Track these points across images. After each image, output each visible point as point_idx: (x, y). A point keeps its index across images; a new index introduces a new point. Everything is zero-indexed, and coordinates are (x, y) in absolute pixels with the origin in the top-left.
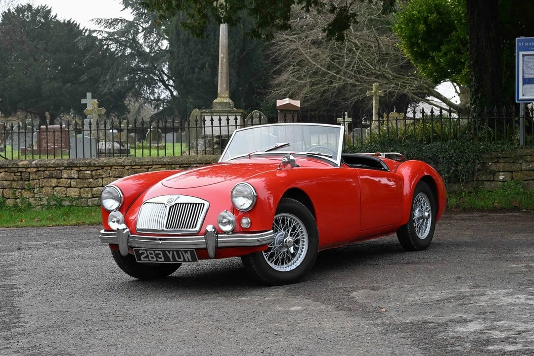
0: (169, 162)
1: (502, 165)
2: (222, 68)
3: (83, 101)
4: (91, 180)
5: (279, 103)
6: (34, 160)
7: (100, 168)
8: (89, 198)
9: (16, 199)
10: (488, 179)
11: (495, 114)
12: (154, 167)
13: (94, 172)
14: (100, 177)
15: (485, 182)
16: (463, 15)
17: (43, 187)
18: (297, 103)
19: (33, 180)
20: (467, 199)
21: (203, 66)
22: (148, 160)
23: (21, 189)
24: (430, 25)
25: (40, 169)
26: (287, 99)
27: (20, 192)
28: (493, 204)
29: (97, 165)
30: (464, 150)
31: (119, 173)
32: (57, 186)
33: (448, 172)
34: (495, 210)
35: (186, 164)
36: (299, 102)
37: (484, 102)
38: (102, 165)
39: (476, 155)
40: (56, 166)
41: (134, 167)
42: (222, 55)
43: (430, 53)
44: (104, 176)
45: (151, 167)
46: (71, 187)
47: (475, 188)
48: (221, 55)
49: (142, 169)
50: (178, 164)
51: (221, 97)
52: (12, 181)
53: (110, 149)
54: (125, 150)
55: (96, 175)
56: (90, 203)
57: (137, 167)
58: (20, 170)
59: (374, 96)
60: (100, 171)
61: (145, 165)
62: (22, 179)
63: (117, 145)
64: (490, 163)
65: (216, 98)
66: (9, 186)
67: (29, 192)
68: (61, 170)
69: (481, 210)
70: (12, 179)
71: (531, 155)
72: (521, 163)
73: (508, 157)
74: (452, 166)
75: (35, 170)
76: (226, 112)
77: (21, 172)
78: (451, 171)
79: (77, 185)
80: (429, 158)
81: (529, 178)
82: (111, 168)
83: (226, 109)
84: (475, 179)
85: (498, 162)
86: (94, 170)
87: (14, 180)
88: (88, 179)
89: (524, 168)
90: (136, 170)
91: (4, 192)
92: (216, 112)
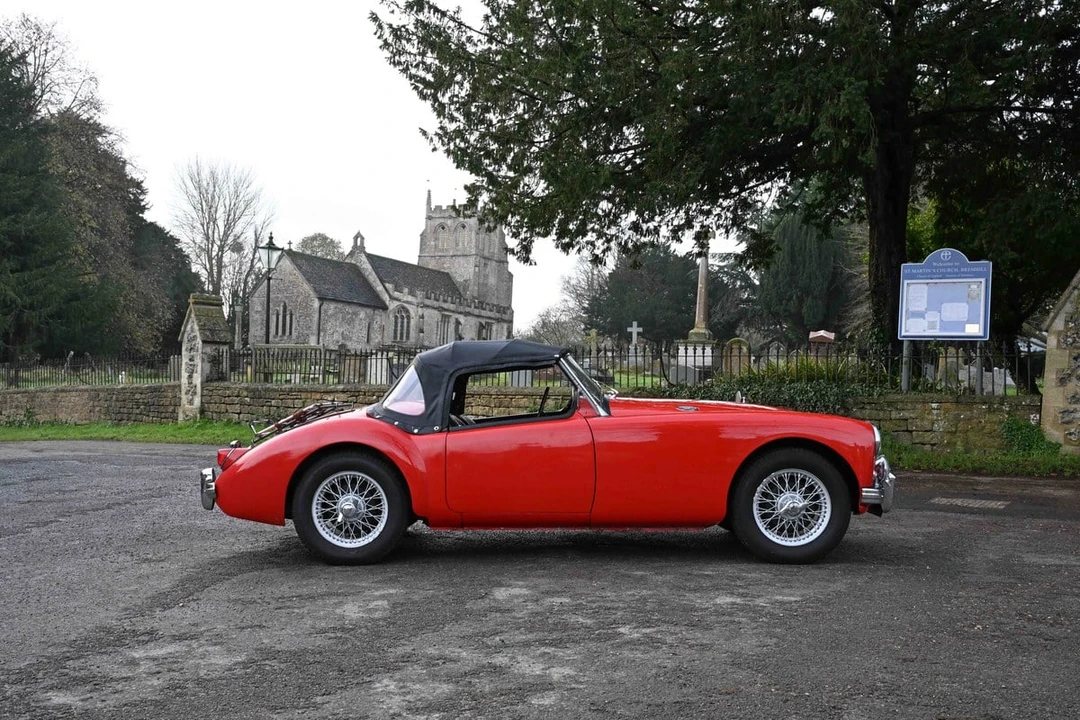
1: (868, 412)
3: (629, 330)
5: (812, 335)
18: (831, 336)
26: (822, 331)
36: (833, 334)
48: (700, 285)
51: (697, 328)
71: (902, 402)
72: (890, 411)
76: (702, 343)
81: (899, 429)
83: (702, 340)
89: (893, 416)
92: (690, 343)
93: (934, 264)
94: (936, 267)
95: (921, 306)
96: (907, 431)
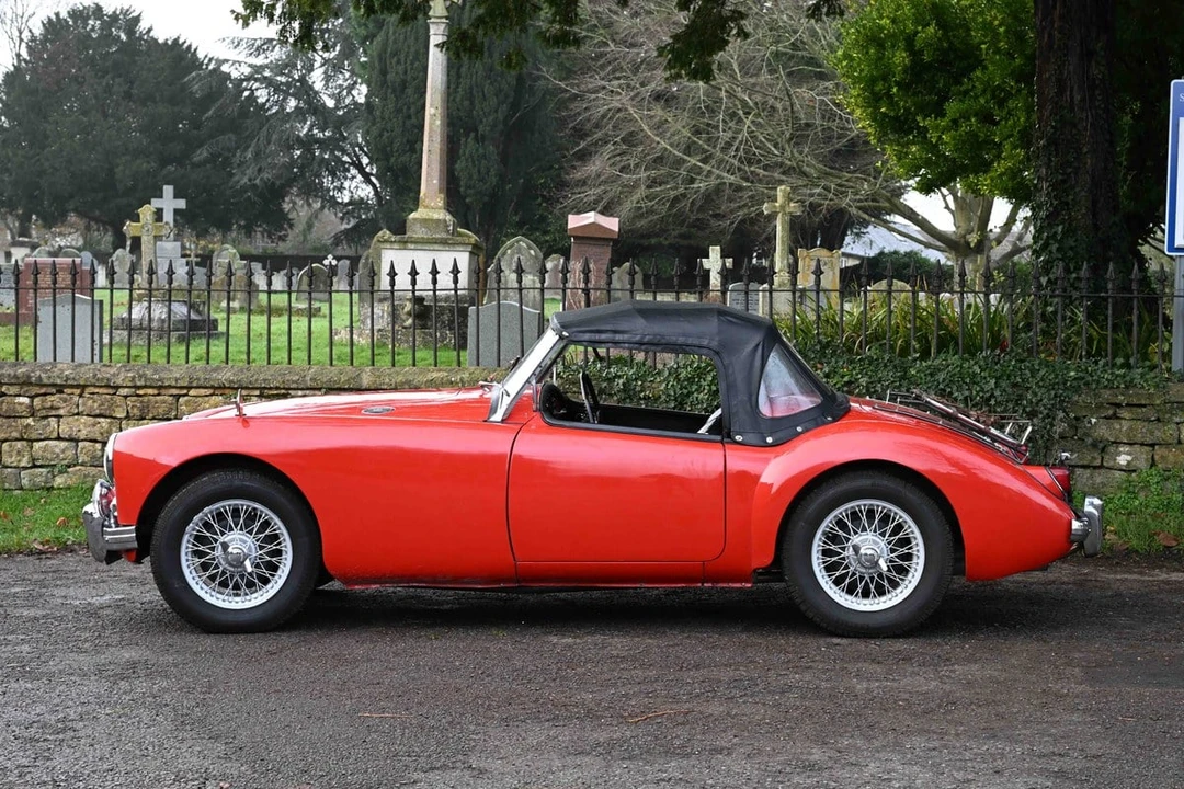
0: (232, 382)
1: (1125, 425)
3: (156, 204)
4: (30, 421)
7: (54, 391)
8: (25, 468)
10: (1086, 463)
11: (1110, 286)
12: (192, 392)
13: (37, 401)
14: (53, 413)
15: (1079, 471)
16: (1002, 30)
18: (612, 224)
22: (178, 375)
26: (592, 213)
29: (45, 381)
30: (1023, 381)
31: (103, 405)
35: (277, 388)
37: (1071, 248)
38: (59, 382)
39: (1055, 396)
41: (141, 392)
42: (433, 111)
43: (918, 119)
44: (62, 412)
45: (185, 392)
48: (429, 111)
49: (162, 397)
50: (257, 388)
51: (426, 207)
53: (163, 320)
55: (44, 408)
56: (25, 482)
57: (150, 391)
59: (780, 215)
60: (52, 398)
61: (170, 387)
63: (182, 311)
64: (1094, 420)
72: (1178, 424)
73: (1144, 406)
76: (436, 243)
82: (83, 392)
83: (438, 236)
85: (1115, 417)
86: (37, 395)
88: (20, 417)
90: (146, 399)
92: (412, 242)
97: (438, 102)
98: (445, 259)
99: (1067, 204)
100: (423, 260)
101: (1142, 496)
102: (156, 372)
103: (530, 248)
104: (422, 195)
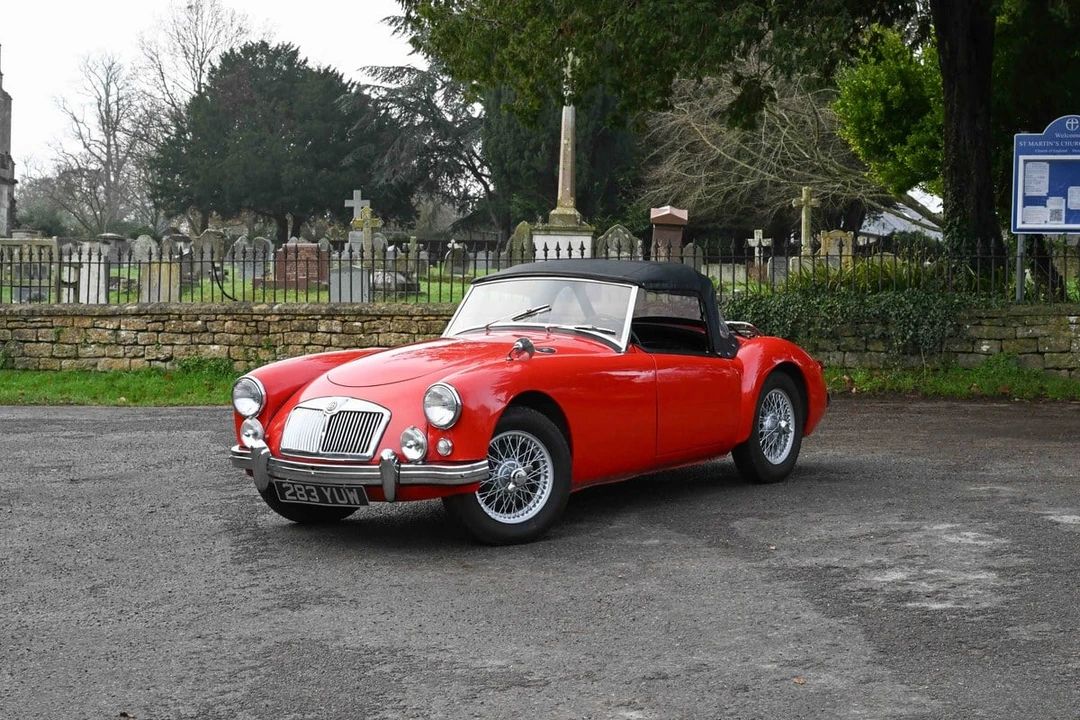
1: (986, 329)
2: (565, 162)
3: (348, 203)
4: (361, 336)
5: (655, 213)
6: (276, 304)
7: (375, 318)
9: (248, 361)
10: (964, 350)
11: (978, 251)
13: (366, 325)
14: (375, 331)
15: (960, 355)
16: (942, 88)
17: (289, 345)
18: (683, 214)
19: (275, 333)
20: (931, 380)
21: (537, 148)
23: (256, 347)
24: (891, 102)
25: (285, 317)
26: (668, 207)
27: (254, 352)
28: (970, 388)
29: (371, 313)
30: (929, 305)
31: (404, 326)
32: (310, 344)
33: (903, 338)
34: (972, 398)
36: (686, 212)
37: (965, 230)
38: (378, 313)
39: (946, 312)
40: (308, 314)
41: (426, 318)
42: (566, 142)
43: (889, 146)
44: (380, 331)
46: (331, 345)
47: (943, 363)
48: (563, 141)
51: (562, 206)
52: (243, 334)
53: (390, 284)
54: (413, 285)
55: (370, 329)
57: (432, 318)
58: (255, 317)
59: (804, 207)
60: (373, 323)
61: (443, 315)
62: (257, 332)
63: (401, 278)
64: (968, 326)
65: (554, 208)
66: (238, 342)
67: (267, 353)
68: (317, 320)
69: (951, 397)
70: (243, 331)
71: (1031, 316)
72: (1015, 328)
73: (996, 318)
74: (910, 328)
75: (277, 318)
76: (570, 231)
77: (257, 321)
78: (908, 337)
79: (340, 343)
80: (874, 316)
81: (1027, 350)
82: (392, 319)
83: (570, 226)
84: (944, 350)
85: (980, 324)
86: (366, 321)
87: (246, 333)
88: (356, 334)
89: (1019, 334)
90: (429, 322)
91: (231, 350)
92: (555, 230)
93: (1058, 135)
94: (1060, 140)
95: (1042, 189)
96: (1038, 352)
97: (569, 136)
98: (576, 241)
99: (962, 204)
100: (564, 241)
101: (995, 368)
102: (435, 307)
103: (625, 233)
104: (559, 198)
